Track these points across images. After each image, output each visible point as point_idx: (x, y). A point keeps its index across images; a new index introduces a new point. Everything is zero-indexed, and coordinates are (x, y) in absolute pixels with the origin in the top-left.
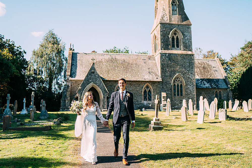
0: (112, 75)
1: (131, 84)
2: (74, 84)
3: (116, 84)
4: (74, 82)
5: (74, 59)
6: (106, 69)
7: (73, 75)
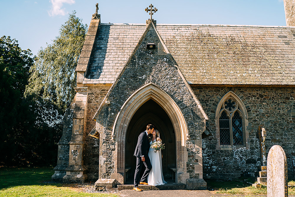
0: (205, 71)
1: (261, 96)
2: (96, 97)
3: (219, 97)
4: (98, 92)
5: (103, 36)
6: (187, 57)
7: (95, 73)
